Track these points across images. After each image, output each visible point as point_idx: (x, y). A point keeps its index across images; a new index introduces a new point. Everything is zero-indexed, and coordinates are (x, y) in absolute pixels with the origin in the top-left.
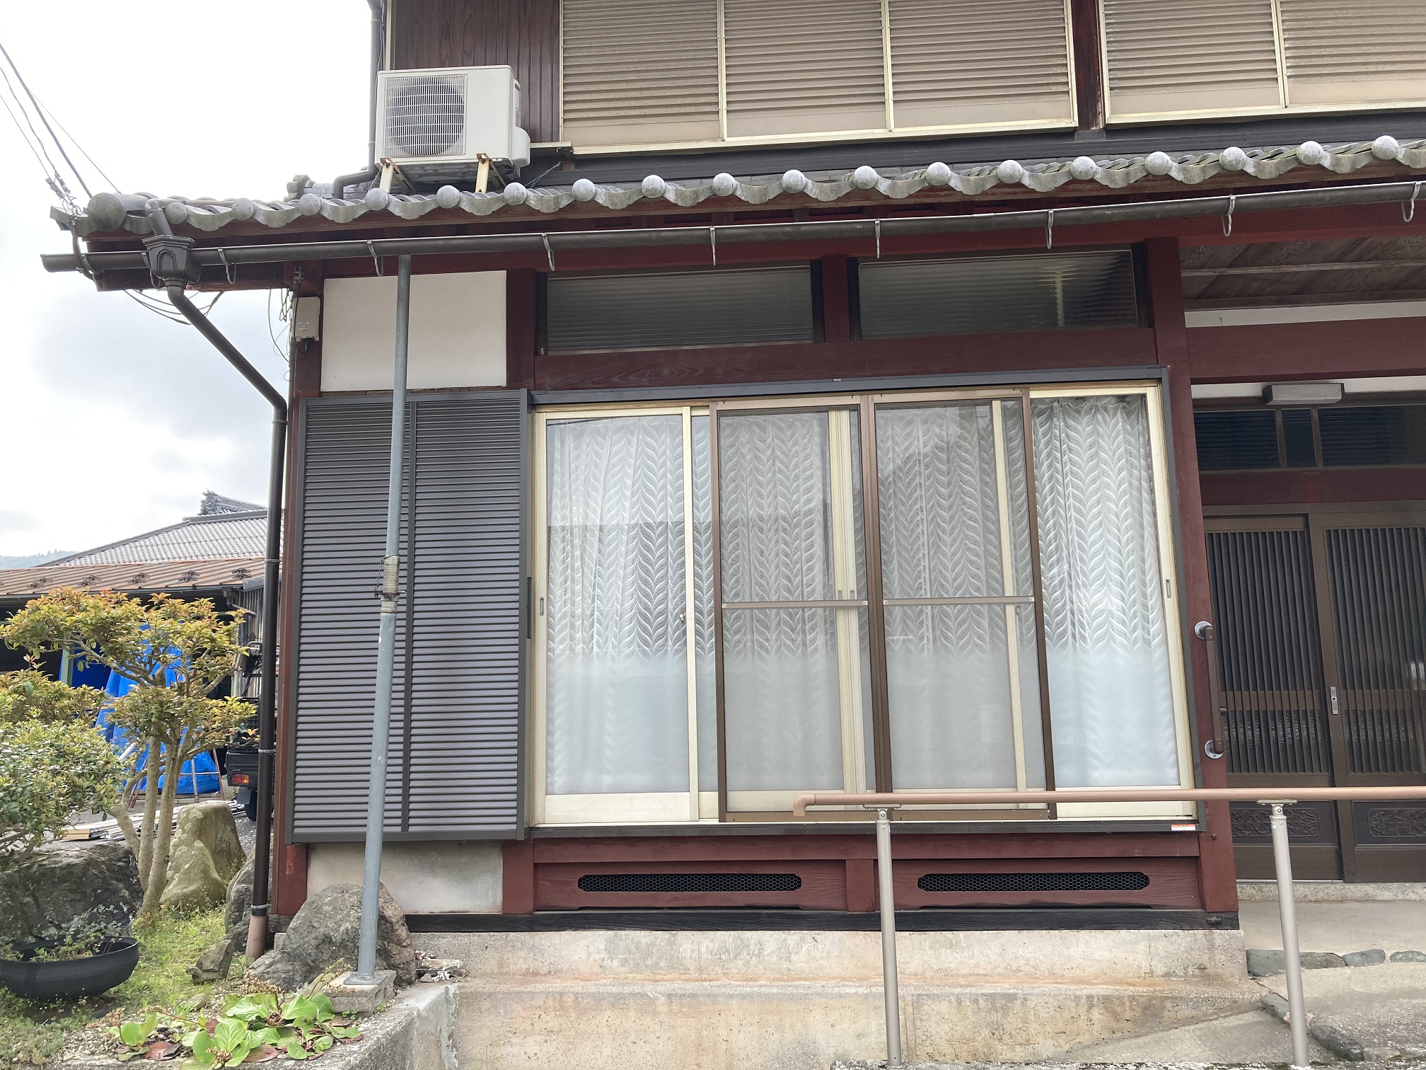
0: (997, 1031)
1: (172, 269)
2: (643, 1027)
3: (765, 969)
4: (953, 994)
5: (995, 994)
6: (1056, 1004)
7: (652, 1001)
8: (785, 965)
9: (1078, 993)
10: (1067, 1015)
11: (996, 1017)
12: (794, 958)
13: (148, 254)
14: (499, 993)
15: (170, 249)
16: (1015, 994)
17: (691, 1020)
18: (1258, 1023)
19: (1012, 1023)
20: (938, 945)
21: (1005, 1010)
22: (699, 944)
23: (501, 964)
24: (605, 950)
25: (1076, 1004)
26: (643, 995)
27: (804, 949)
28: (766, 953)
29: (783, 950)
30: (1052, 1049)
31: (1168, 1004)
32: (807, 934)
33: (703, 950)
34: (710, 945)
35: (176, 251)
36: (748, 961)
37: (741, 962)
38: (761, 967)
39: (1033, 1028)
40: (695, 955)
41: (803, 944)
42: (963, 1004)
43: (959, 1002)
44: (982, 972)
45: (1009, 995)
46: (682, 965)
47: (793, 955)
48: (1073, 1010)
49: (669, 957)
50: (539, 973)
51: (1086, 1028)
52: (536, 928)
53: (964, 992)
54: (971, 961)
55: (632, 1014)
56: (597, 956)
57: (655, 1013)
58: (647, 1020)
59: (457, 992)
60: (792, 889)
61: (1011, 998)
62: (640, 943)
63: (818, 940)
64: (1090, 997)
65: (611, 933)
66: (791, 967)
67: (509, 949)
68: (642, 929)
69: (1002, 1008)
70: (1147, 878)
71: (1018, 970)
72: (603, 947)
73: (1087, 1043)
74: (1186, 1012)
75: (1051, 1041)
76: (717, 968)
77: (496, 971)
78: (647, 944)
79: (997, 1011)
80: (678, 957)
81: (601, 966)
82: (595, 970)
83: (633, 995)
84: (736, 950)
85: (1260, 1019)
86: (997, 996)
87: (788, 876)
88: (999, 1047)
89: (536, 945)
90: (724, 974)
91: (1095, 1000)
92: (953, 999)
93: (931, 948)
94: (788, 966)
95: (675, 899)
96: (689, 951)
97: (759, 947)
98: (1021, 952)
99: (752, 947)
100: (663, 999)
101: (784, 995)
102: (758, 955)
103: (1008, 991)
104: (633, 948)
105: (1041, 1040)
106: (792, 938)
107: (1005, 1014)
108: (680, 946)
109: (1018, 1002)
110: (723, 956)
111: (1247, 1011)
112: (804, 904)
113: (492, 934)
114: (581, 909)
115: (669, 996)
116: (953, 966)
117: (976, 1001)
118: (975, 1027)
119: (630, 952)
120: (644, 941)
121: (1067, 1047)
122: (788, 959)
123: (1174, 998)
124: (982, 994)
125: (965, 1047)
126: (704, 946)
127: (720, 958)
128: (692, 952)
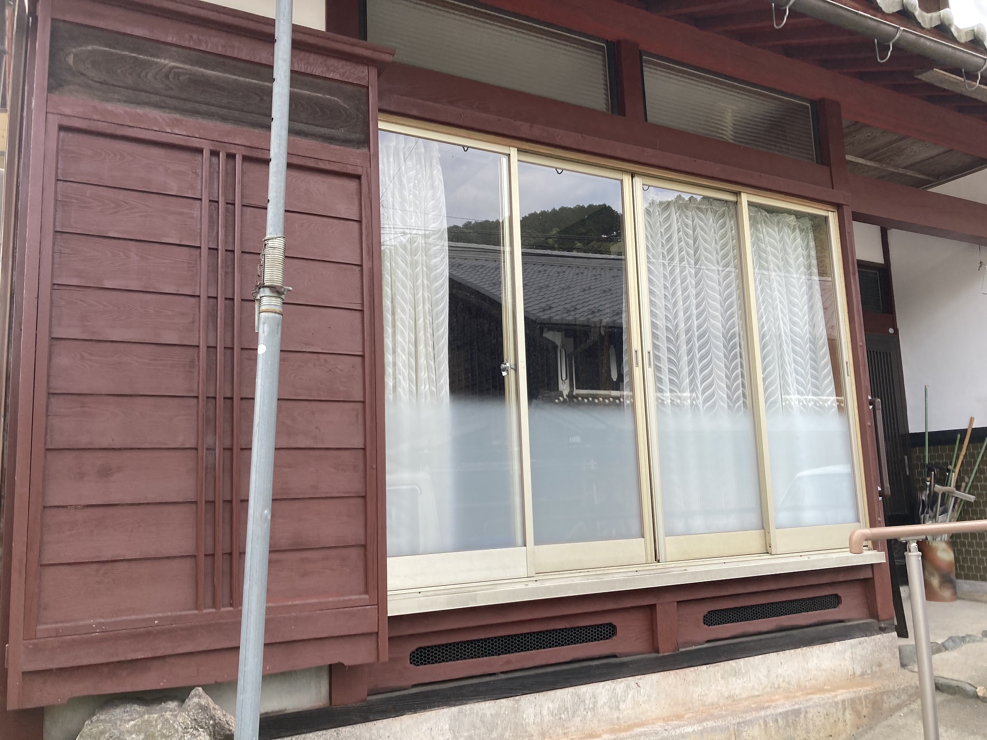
3: (599, 721)
4: (760, 717)
5: (787, 712)
8: (615, 715)
9: (836, 700)
10: (832, 720)
11: (790, 732)
12: (622, 706)
16: (800, 709)
20: (726, 674)
22: (541, 706)
24: (450, 730)
25: (837, 710)
27: (630, 696)
28: (599, 705)
29: (613, 700)
32: (631, 681)
33: (545, 712)
34: (551, 705)
36: (585, 717)
37: (579, 719)
38: (595, 721)
40: (538, 720)
41: (629, 691)
42: (768, 725)
43: (766, 724)
44: (757, 693)
45: (795, 710)
46: (526, 732)
47: (621, 704)
48: (835, 715)
49: (513, 726)
51: (843, 728)
52: (371, 717)
53: (768, 713)
54: (749, 685)
56: (441, 738)
60: (607, 638)
61: (797, 713)
62: (486, 715)
63: (641, 685)
64: (843, 701)
65: (454, 710)
66: (621, 716)
68: (485, 700)
69: (793, 723)
70: (840, 598)
71: (779, 687)
72: (447, 727)
74: (895, 701)
76: (558, 729)
78: (492, 715)
79: (790, 727)
80: (522, 725)
84: (573, 707)
86: (789, 713)
87: (605, 625)
90: (565, 734)
91: (847, 703)
92: (761, 722)
93: (722, 678)
94: (617, 715)
95: (508, 662)
96: (533, 715)
97: (593, 700)
98: (780, 672)
99: (587, 702)
102: (593, 709)
103: (795, 707)
104: (479, 723)
106: (619, 686)
107: (795, 729)
108: (523, 712)
109: (802, 716)
110: (563, 716)
112: (620, 651)
113: (320, 733)
114: (414, 686)
116: (737, 692)
117: (776, 721)
119: (475, 727)
120: (488, 713)
122: (618, 708)
124: (780, 714)
126: (546, 708)
127: (560, 718)
128: (535, 716)
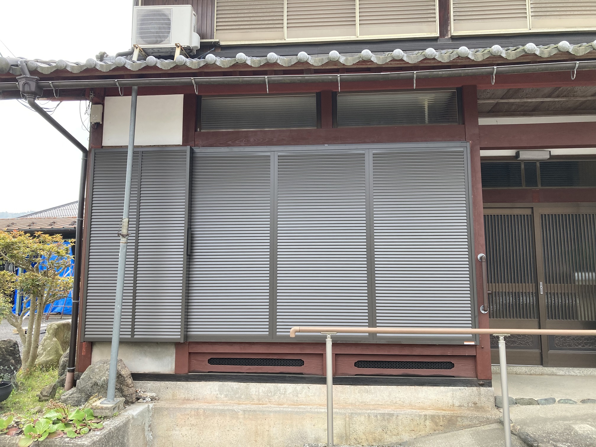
0: (385, 429)
1: (29, 90)
2: (233, 424)
3: (287, 400)
4: (366, 413)
5: (384, 413)
6: (411, 418)
7: (237, 413)
8: (296, 399)
9: (420, 414)
10: (415, 423)
11: (385, 423)
12: (299, 395)
13: (19, 83)
14: (171, 408)
15: (28, 81)
16: (393, 413)
17: (253, 421)
18: (497, 429)
19: (391, 426)
20: (362, 392)
21: (389, 420)
22: (259, 388)
23: (173, 395)
24: (218, 390)
25: (419, 418)
26: (233, 410)
27: (304, 392)
28: (287, 393)
29: (295, 392)
30: (408, 437)
31: (459, 419)
32: (306, 386)
33: (261, 391)
34: (264, 389)
35: (30, 82)
36: (280, 396)
37: (277, 397)
38: (285, 400)
39: (401, 428)
40: (257, 393)
41: (304, 390)
42: (371, 417)
43: (369, 416)
44: (380, 403)
45: (390, 414)
46: (251, 397)
47: (299, 394)
48: (418, 421)
49: (245, 394)
50: (190, 400)
51: (423, 429)
52: (189, 380)
53: (371, 412)
54: (376, 399)
55: (228, 418)
56: (215, 393)
57: (238, 418)
58: (234, 421)
59: (153, 407)
60: (300, 366)
61: (392, 415)
62: (234, 387)
63: (310, 388)
64: (425, 415)
65: (221, 383)
66: (298, 400)
67: (177, 389)
68: (235, 382)
69: (387, 419)
70: (453, 364)
71: (396, 403)
72: (217, 389)
73: (423, 435)
74: (466, 422)
75: (408, 434)
76: (266, 399)
77: (171, 398)
78: (236, 388)
79: (385, 421)
80: (249, 394)
81: (216, 397)
82: (214, 398)
83: (228, 410)
84: (274, 391)
85: (498, 427)
86: (385, 414)
87: (299, 360)
88: (385, 436)
89: (189, 387)
90: (269, 402)
91: (428, 417)
92: (366, 415)
93: (359, 393)
94: (297, 399)
95: (249, 369)
96: (255, 391)
97: (285, 390)
98: (397, 395)
99: (281, 391)
100: (241, 412)
101: (294, 412)
102: (284, 394)
103: (390, 412)
104: (231, 390)
105: (404, 434)
106: (299, 387)
107: (389, 422)
108: (250, 389)
109: (394, 417)
110: (269, 394)
111: (493, 423)
112: (305, 372)
113: (170, 382)
114: (209, 372)
115: (244, 411)
116: (368, 400)
117: (376, 416)
118: (376, 427)
119: (229, 391)
120: (235, 387)
121: (415, 437)
122: (297, 396)
123: (462, 417)
124: (379, 413)
125: (371, 436)
126: (261, 390)
127: (268, 395)
128: (256, 392)
